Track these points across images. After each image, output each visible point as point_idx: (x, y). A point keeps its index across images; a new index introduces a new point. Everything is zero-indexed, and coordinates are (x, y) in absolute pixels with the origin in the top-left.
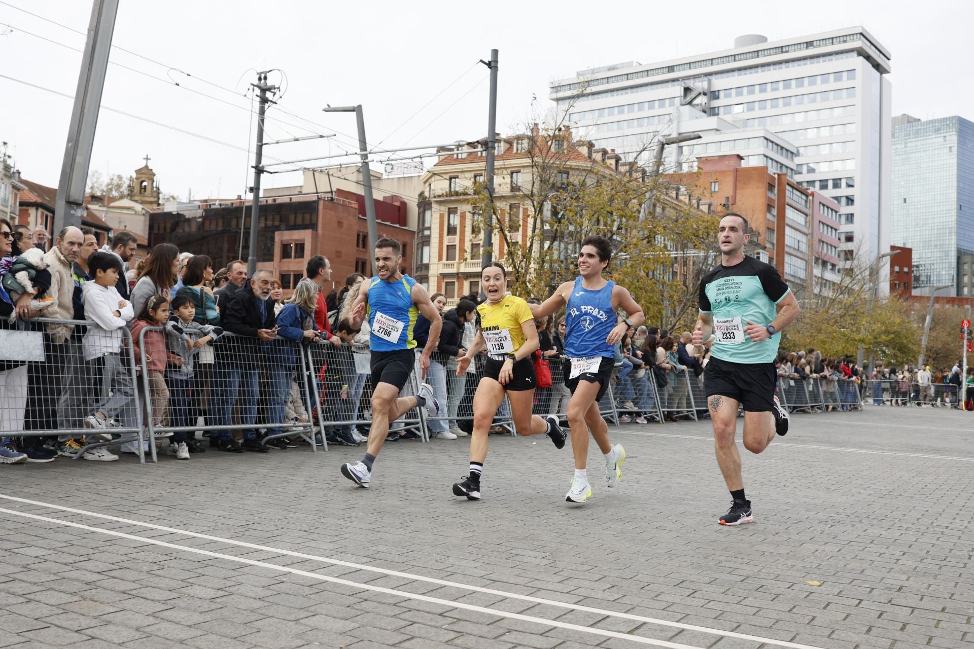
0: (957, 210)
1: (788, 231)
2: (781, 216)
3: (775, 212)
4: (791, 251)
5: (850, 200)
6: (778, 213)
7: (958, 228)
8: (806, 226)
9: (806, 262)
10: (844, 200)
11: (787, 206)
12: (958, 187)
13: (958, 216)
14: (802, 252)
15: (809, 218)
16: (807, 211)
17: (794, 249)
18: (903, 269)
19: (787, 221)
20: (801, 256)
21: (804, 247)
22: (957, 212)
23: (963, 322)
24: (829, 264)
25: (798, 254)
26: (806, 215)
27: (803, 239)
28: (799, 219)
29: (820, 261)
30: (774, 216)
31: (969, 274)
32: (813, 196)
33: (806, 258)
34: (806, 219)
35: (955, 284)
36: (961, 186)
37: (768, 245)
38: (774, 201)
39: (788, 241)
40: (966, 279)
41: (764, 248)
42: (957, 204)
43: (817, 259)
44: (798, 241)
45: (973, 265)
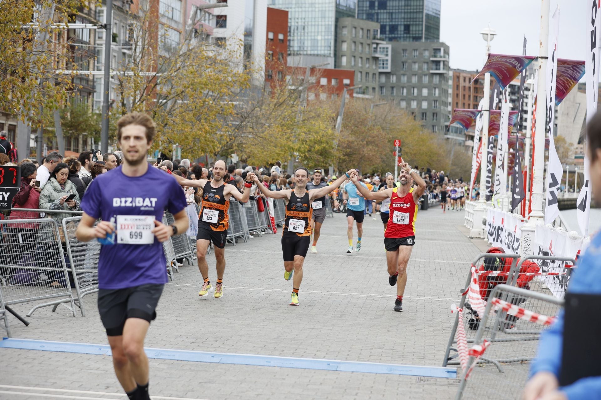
4: (165, 21)
9: (180, 33)
14: (176, 22)
17: (168, 18)
18: (277, 36)
20: (173, 25)
21: (178, 16)
23: (395, 141)
31: (348, 41)
33: (181, 28)
35: (332, 52)
37: (141, 14)
39: (162, 9)
40: (345, 47)
41: (135, 17)
44: (173, 8)
45: (354, 30)
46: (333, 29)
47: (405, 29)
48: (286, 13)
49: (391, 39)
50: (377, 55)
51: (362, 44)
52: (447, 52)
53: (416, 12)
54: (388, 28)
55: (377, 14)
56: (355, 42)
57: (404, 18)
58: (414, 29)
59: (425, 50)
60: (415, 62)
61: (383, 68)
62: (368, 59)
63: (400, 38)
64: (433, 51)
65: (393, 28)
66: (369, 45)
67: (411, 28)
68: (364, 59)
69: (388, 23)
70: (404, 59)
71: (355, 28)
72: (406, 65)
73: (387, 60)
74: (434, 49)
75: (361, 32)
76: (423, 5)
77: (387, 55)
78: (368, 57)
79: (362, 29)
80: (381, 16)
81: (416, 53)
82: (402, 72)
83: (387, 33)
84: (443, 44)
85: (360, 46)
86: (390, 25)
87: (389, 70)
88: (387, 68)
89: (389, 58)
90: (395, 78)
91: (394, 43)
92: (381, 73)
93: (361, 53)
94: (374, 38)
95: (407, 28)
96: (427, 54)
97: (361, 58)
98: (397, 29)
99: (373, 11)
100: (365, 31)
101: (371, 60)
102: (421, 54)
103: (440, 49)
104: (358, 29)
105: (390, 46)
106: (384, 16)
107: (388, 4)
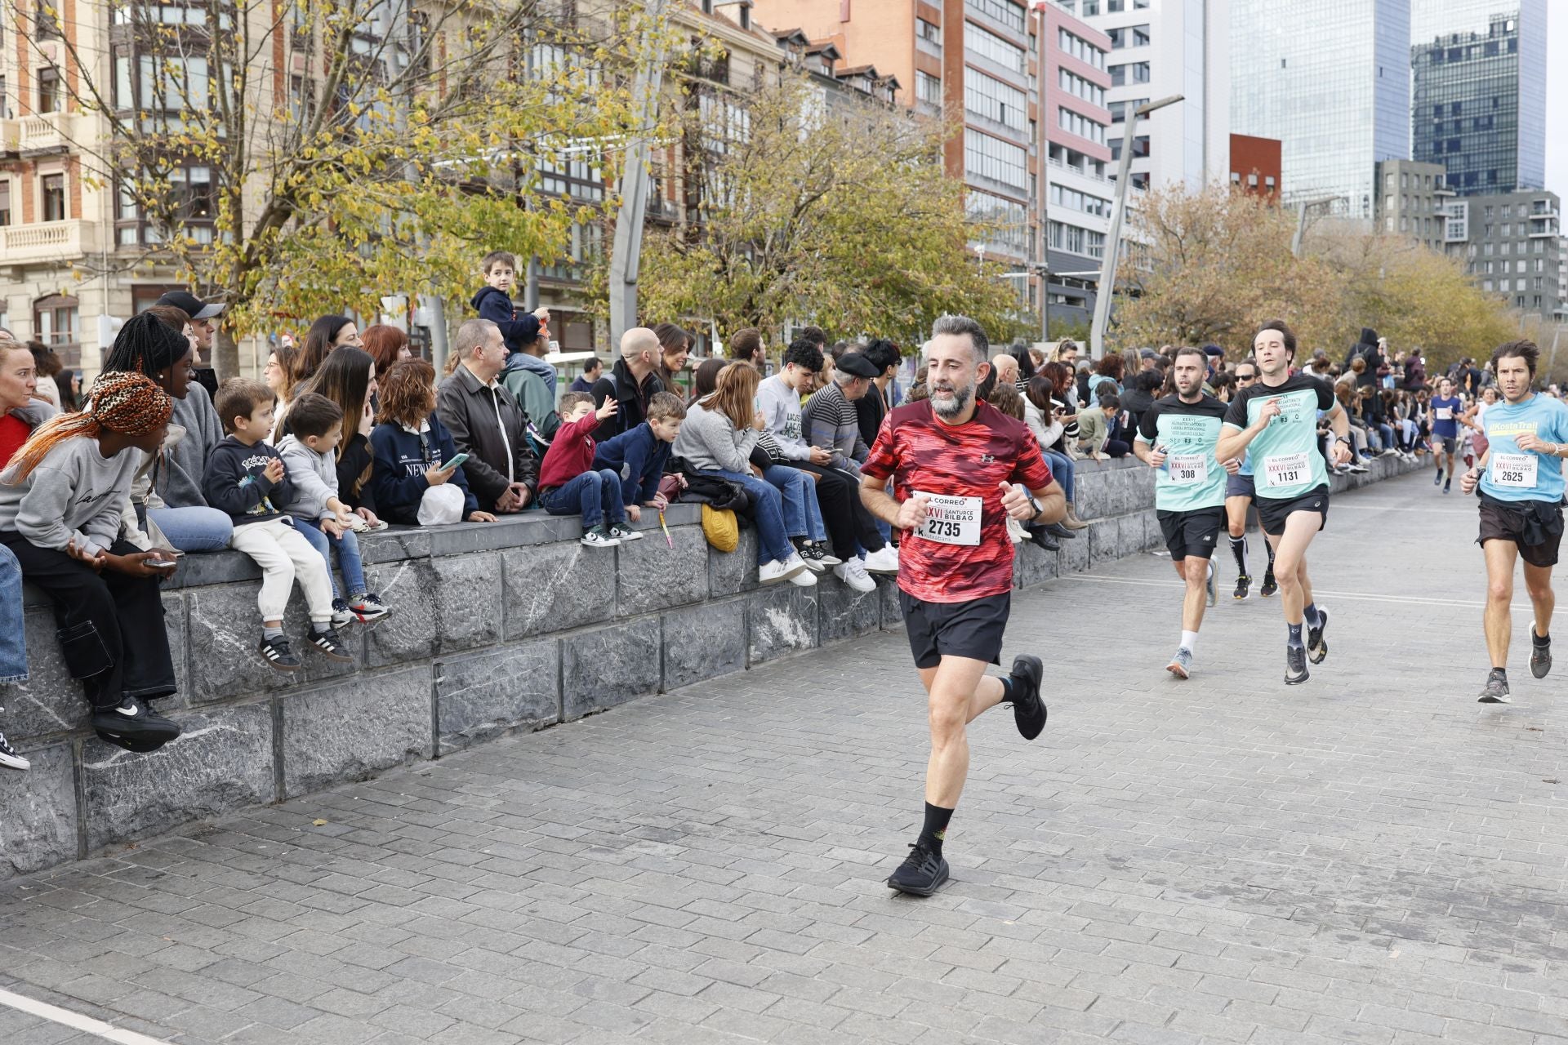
0: (1376, 76)
1: (970, 77)
2: (954, 46)
3: (939, 37)
4: (982, 124)
5: (1142, 37)
6: (946, 40)
7: (1376, 109)
8: (1021, 74)
9: (1027, 152)
10: (1129, 36)
11: (967, 25)
12: (1377, 33)
13: (1376, 88)
14: (1011, 129)
15: (1030, 55)
16: (1025, 41)
17: (990, 120)
18: (1264, 180)
19: (967, 57)
20: (1011, 137)
21: (1018, 118)
22: (1376, 81)
24: (1086, 160)
25: (1003, 133)
26: (1024, 51)
27: (1017, 102)
28: (1006, 58)
29: (1065, 153)
30: (938, 46)
31: (1396, 194)
32: (1043, 13)
33: (1024, 141)
34: (1022, 60)
35: (1371, 212)
36: (1382, 31)
37: (921, 110)
38: (937, 12)
39: (971, 101)
40: (1391, 203)
41: (909, 114)
42: (1375, 66)
43: (1055, 150)
44: (1002, 105)
45: (1404, 178)
46: (1371, 177)
47: (1488, 178)
48: (1277, 145)
49: (1467, 194)
50: (1441, 213)
51: (1417, 197)
52: (1555, 204)
53: (1507, 151)
54: (1462, 179)
55: (1447, 159)
56: (1405, 196)
57: (1488, 161)
58: (1504, 175)
59: (1520, 205)
60: (1505, 224)
61: (1457, 236)
62: (1427, 220)
63: (1482, 190)
64: (1533, 206)
65: (1471, 178)
66: (1429, 198)
67: (1499, 175)
68: (1422, 219)
69: (1463, 170)
70: (1488, 220)
71: (1406, 174)
72: (1492, 229)
73: (1462, 224)
74: (1536, 203)
75: (1415, 179)
76: (1516, 140)
77: (1462, 217)
78: (1428, 216)
79: (1418, 176)
80: (1452, 162)
81: (1508, 211)
82: (1485, 240)
83: (1462, 185)
84: (1549, 194)
85: (1415, 201)
86: (1465, 174)
87: (1465, 238)
88: (1462, 235)
89: (1465, 221)
90: (1474, 249)
91: (1473, 198)
92: (1450, 245)
93: (1416, 212)
94: (1438, 187)
95: (1493, 176)
96: (1523, 211)
97: (1417, 218)
98: (1477, 179)
99: (1440, 156)
100: (1423, 179)
101: (1432, 220)
102: (1514, 211)
103: (1544, 203)
104: (1411, 175)
105: (1466, 204)
106: (1457, 162)
107: (1463, 143)
